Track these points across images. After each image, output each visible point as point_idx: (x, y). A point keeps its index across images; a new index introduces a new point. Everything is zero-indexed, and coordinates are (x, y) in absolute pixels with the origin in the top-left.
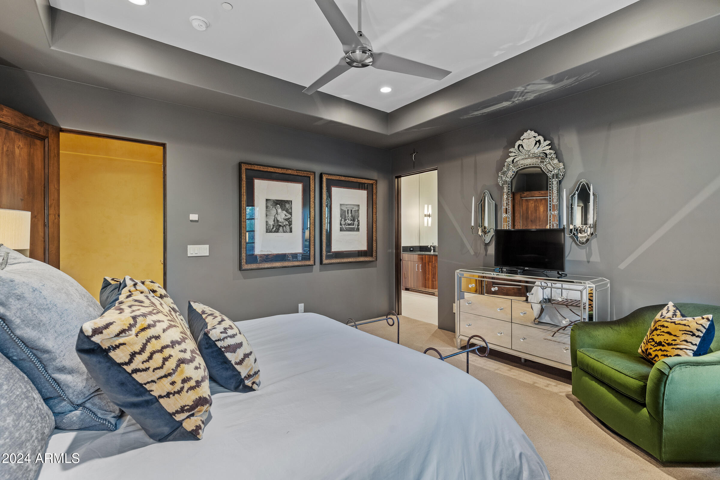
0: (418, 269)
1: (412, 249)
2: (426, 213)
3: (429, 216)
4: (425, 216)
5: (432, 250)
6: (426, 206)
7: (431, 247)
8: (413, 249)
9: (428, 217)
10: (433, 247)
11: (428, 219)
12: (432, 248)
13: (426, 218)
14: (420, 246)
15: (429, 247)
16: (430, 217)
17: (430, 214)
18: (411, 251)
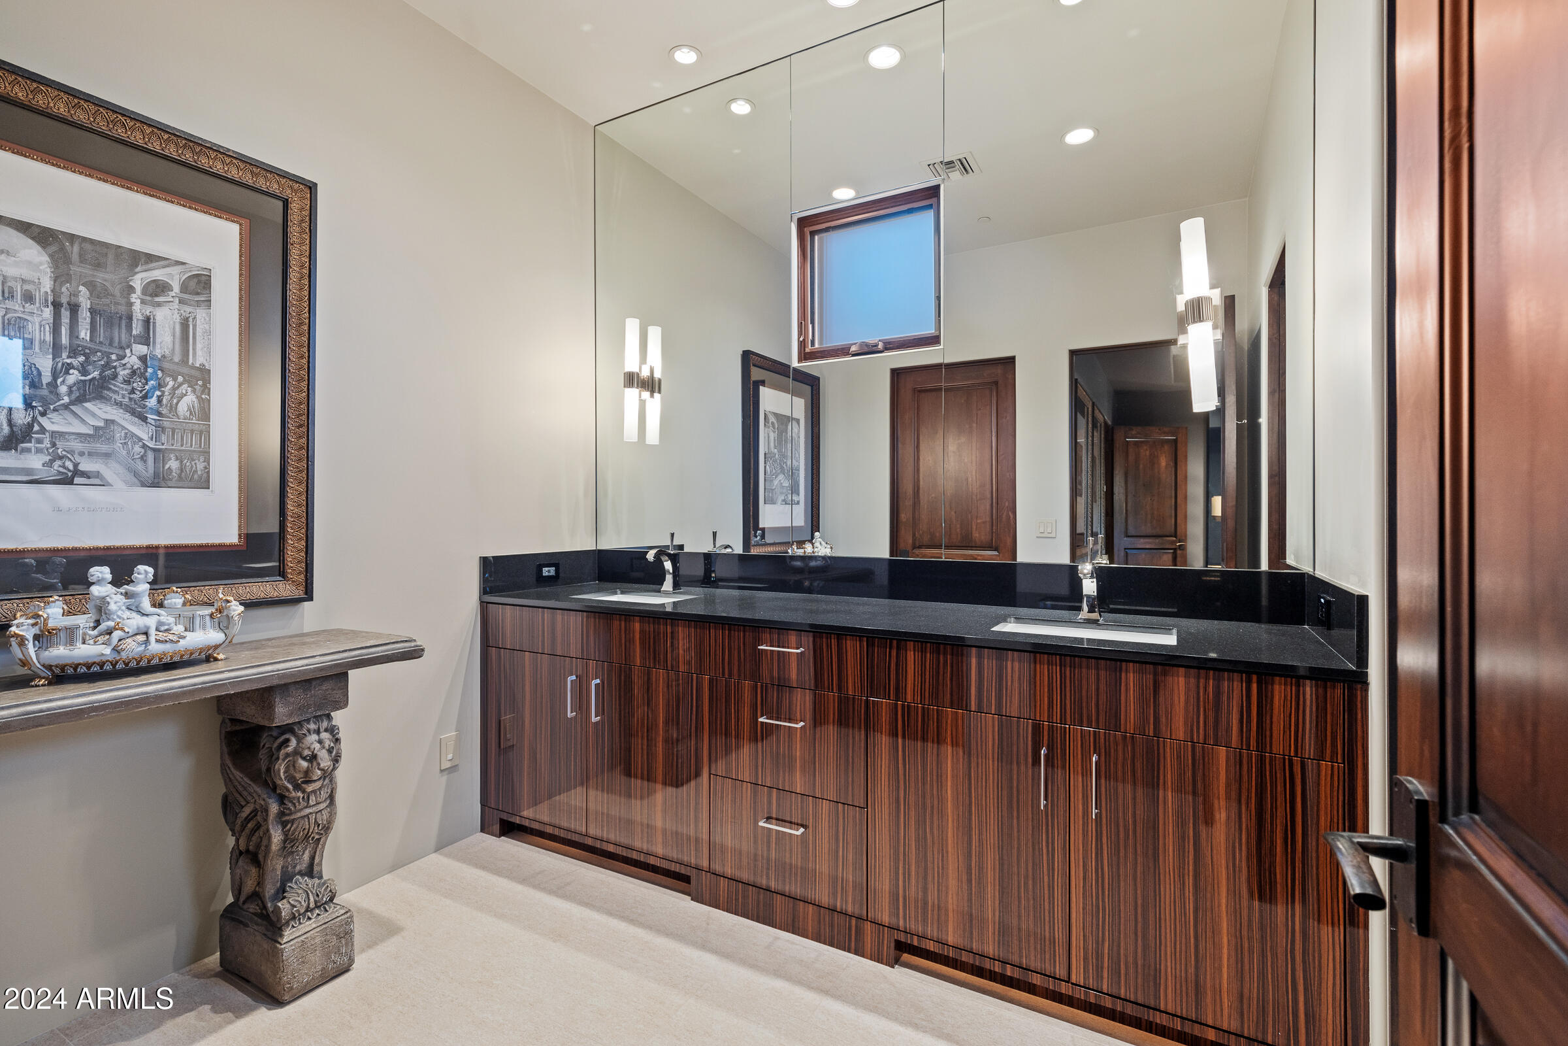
0: (581, 704)
1: (548, 571)
2: (632, 365)
3: (651, 385)
4: (631, 380)
5: (669, 579)
6: (632, 327)
7: (664, 558)
8: (557, 571)
9: (646, 395)
10: (674, 559)
11: (642, 404)
12: (668, 565)
13: (632, 395)
14: (600, 551)
15: (651, 556)
16: (656, 395)
17: (658, 375)
18: (542, 580)
